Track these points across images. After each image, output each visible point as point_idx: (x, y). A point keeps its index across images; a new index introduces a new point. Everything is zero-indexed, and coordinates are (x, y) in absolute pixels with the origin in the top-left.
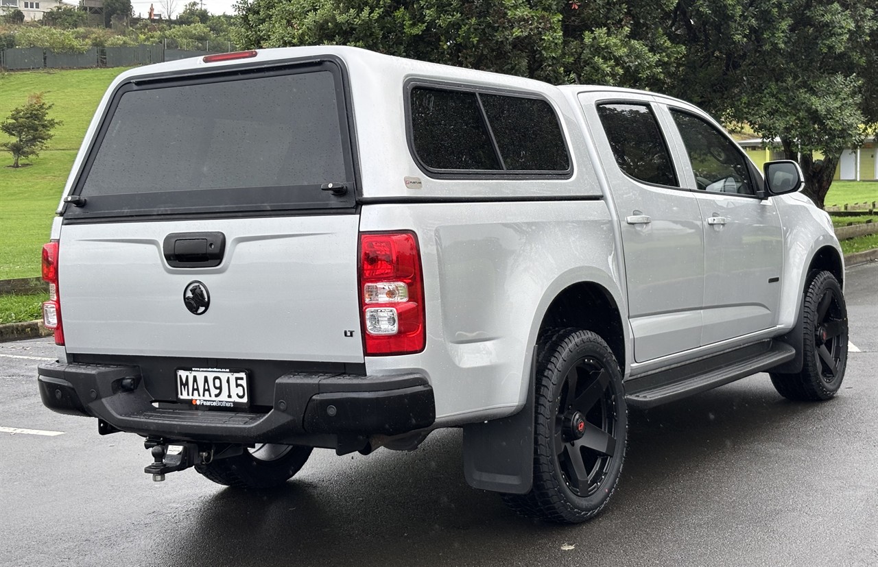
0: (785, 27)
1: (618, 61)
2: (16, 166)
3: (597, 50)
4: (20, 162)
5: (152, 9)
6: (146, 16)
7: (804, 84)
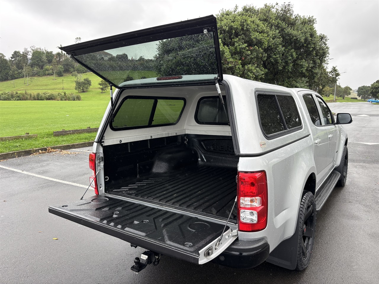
0: (291, 65)
1: (254, 74)
2: (102, 93)
3: (249, 70)
4: (103, 92)
5: (132, 58)
6: (131, 59)
7: (294, 80)
